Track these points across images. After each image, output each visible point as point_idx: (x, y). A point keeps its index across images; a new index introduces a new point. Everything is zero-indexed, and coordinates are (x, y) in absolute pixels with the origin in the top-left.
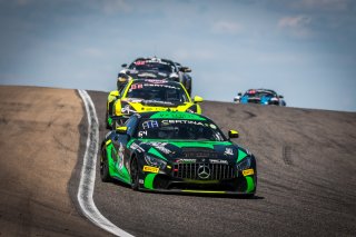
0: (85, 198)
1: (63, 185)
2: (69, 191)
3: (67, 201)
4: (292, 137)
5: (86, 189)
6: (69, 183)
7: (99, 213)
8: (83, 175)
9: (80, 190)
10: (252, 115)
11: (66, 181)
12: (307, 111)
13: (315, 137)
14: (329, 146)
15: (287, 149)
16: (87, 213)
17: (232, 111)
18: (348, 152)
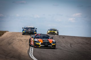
0: (31, 54)
1: (27, 52)
2: (28, 53)
3: (28, 55)
4: (72, 42)
5: (31, 52)
6: (28, 51)
7: (34, 57)
8: (31, 49)
9: (30, 52)
10: (64, 38)
11: (27, 51)
12: (75, 37)
13: (76, 42)
14: (79, 44)
15: (71, 44)
16: (31, 57)
17: (60, 37)
18: (83, 45)
